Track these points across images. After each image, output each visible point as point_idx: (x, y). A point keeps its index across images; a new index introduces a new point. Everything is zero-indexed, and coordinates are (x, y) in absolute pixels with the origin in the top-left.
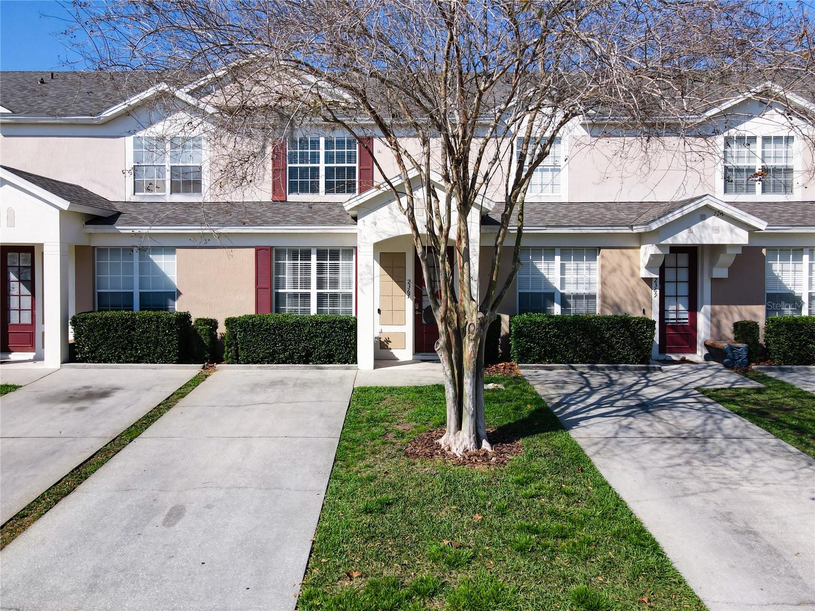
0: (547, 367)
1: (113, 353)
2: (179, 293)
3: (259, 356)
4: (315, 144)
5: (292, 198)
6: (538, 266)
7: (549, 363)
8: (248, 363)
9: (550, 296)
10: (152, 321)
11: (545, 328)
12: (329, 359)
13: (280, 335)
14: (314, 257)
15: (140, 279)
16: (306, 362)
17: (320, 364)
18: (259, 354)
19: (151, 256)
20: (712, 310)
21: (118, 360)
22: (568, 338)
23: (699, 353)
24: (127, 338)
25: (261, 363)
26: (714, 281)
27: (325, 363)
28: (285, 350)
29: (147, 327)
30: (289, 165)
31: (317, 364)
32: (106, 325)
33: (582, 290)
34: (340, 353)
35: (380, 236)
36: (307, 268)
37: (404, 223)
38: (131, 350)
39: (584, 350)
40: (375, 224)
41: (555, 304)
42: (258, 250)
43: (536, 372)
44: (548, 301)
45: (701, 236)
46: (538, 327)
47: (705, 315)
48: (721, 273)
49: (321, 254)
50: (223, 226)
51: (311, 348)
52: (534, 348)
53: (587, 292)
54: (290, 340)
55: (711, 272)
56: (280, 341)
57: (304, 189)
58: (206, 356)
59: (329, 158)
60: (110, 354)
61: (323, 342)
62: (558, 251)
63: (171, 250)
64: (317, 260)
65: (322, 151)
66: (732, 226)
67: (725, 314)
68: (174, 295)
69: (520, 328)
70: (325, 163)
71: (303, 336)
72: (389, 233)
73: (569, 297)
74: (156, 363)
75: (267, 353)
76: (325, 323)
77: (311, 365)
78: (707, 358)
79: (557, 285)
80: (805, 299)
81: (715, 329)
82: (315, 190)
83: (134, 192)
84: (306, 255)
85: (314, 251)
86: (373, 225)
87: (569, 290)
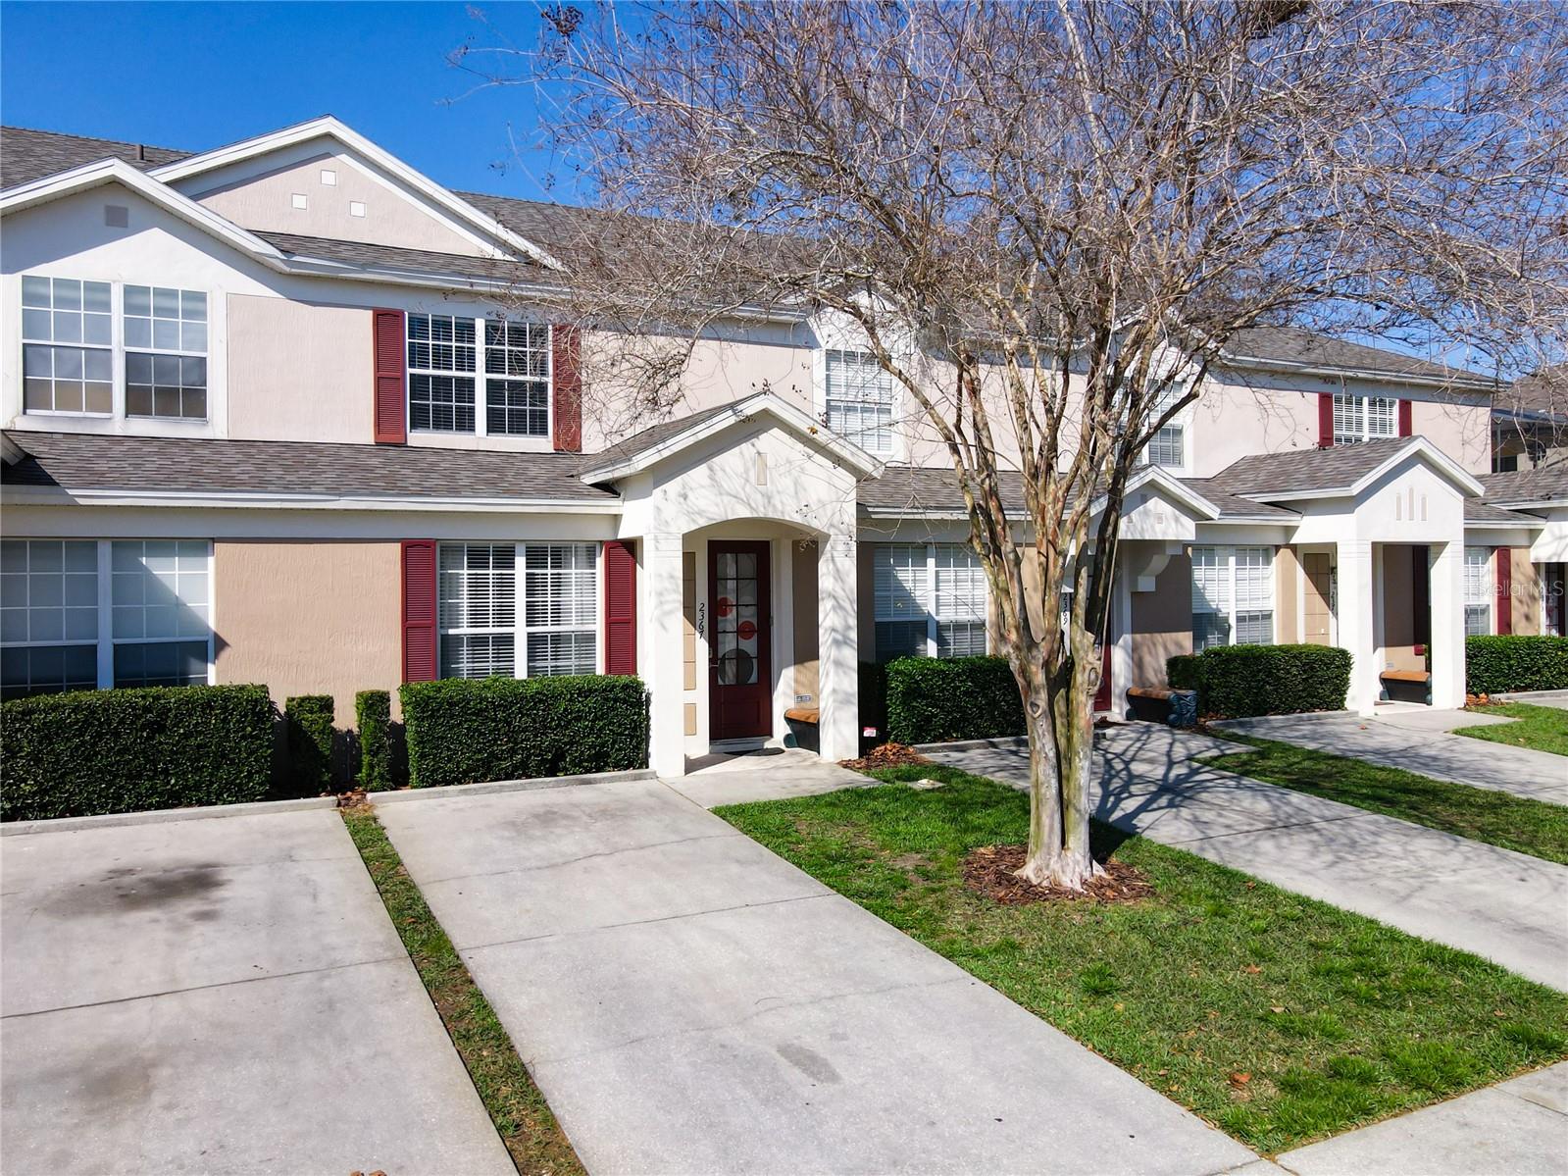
0: (957, 746)
1: (102, 790)
2: (220, 644)
3: (458, 768)
4: (466, 330)
5: (417, 438)
6: (901, 576)
7: (957, 739)
8: (433, 785)
9: (921, 627)
10: (212, 708)
11: (953, 680)
12: (599, 761)
13: (506, 721)
14: (520, 562)
15: (116, 613)
16: (552, 773)
17: (581, 773)
18: (458, 762)
19: (144, 560)
20: (1133, 640)
21: (114, 805)
22: (985, 696)
23: (1115, 709)
24: (144, 751)
25: (460, 783)
26: (1136, 595)
27: (588, 771)
28: (513, 752)
29: (197, 723)
30: (410, 371)
31: (574, 774)
32: (91, 724)
33: (964, 616)
34: (620, 749)
35: (694, 521)
36: (505, 586)
37: (735, 497)
38: (150, 779)
39: (1004, 714)
40: (685, 497)
41: (929, 640)
42: (409, 547)
43: (947, 756)
44: (918, 636)
45: (1142, 528)
46: (943, 679)
47: (1124, 648)
48: (1147, 584)
49: (536, 556)
50: (340, 495)
51: (566, 744)
52: (936, 716)
53: (970, 617)
54: (525, 730)
55: (1134, 582)
56: (505, 734)
57: (442, 422)
58: (326, 778)
59: (494, 362)
60: (94, 792)
61: (592, 729)
62: (932, 550)
63: (200, 546)
64: (527, 567)
65: (480, 346)
66: (1177, 512)
67: (1149, 648)
68: (209, 647)
69: (917, 682)
70: (487, 372)
71: (553, 719)
72: (711, 516)
73: (947, 627)
74: (215, 804)
75: (478, 760)
76: (596, 690)
77: (562, 778)
78: (1129, 716)
79: (931, 608)
80: (1233, 621)
81: (1136, 671)
82: (466, 423)
83: (25, 407)
84: (505, 557)
85: (520, 549)
86: (682, 500)
87: (946, 616)
